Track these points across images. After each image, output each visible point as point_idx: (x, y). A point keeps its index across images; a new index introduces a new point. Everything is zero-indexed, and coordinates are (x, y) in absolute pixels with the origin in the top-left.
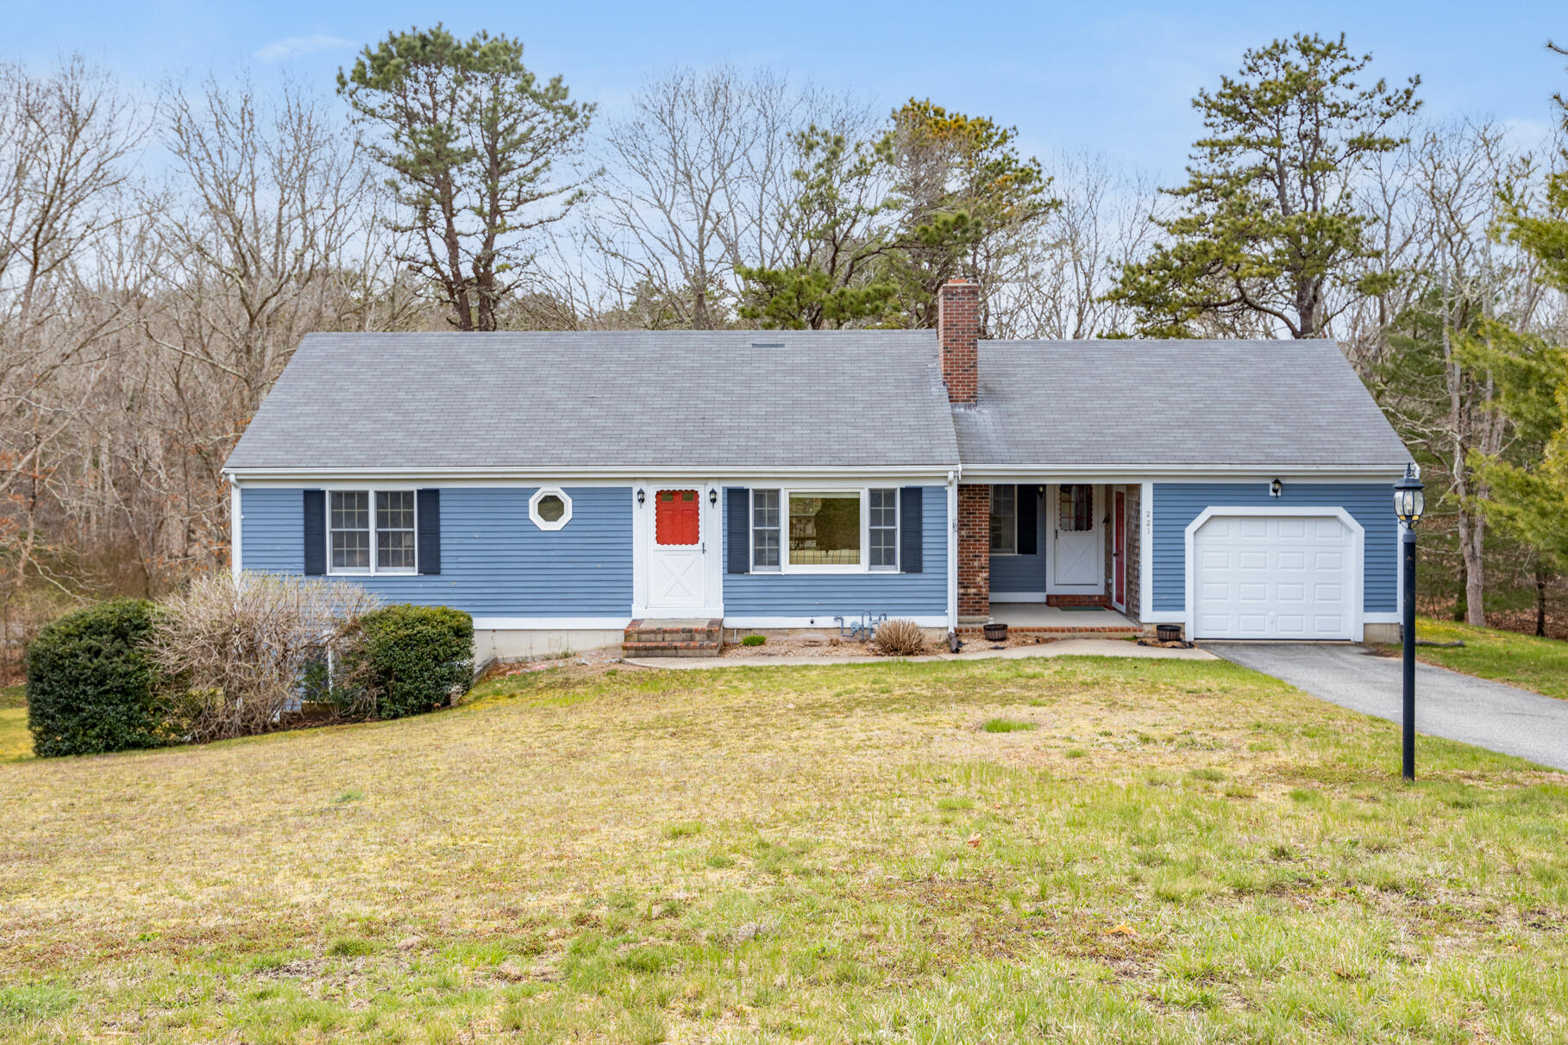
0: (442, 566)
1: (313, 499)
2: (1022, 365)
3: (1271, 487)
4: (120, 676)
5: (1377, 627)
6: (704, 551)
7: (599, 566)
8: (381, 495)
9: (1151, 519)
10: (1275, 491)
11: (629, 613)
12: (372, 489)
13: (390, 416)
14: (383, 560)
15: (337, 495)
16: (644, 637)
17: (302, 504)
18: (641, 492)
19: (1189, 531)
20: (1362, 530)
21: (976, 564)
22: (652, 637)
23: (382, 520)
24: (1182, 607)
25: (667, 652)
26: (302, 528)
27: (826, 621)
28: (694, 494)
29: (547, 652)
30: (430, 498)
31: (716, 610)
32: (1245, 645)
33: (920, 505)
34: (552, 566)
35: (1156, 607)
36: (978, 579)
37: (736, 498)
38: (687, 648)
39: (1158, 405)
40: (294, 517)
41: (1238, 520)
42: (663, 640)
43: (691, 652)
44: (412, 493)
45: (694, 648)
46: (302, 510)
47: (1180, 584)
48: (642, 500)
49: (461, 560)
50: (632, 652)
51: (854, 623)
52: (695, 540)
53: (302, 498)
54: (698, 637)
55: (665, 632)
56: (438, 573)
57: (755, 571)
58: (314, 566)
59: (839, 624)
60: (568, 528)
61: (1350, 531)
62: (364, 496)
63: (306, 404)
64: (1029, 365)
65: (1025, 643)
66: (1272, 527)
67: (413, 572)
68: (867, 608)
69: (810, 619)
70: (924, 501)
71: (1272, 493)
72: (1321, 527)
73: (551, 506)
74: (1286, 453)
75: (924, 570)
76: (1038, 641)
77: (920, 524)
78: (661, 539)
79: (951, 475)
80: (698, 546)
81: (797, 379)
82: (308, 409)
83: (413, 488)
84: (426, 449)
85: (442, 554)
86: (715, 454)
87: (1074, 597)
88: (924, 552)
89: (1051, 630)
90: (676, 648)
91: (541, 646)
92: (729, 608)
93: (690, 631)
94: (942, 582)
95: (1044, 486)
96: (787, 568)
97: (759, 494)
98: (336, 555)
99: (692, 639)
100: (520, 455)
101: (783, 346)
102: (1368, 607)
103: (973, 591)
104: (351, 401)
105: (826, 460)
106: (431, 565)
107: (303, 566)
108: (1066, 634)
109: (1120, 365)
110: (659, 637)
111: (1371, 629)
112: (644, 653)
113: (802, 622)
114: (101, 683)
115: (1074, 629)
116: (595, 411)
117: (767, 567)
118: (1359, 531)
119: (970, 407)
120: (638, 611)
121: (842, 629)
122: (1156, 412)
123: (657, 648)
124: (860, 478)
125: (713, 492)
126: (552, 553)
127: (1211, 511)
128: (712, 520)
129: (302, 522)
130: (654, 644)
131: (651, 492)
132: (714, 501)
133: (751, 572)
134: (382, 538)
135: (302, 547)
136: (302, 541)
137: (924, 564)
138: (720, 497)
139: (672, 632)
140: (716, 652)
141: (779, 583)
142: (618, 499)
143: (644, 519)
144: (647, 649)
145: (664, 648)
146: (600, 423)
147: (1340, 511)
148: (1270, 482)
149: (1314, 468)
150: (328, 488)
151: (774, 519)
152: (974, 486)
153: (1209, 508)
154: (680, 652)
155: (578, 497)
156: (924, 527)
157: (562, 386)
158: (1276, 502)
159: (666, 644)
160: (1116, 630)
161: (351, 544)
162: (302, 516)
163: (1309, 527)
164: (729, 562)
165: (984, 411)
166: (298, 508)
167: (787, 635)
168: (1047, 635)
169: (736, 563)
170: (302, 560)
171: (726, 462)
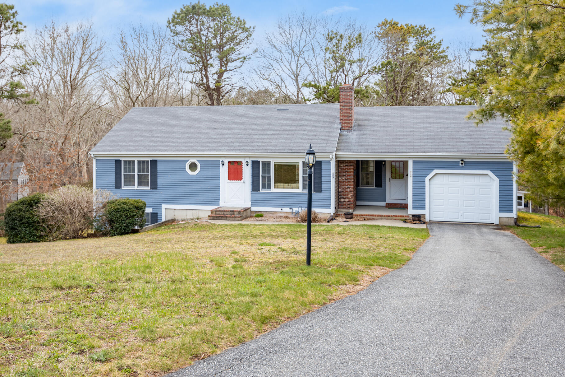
0: (158, 186)
1: (118, 162)
2: (375, 116)
3: (460, 163)
4: (27, 218)
5: (505, 219)
6: (244, 183)
7: (209, 187)
8: (139, 162)
9: (412, 174)
10: (462, 164)
11: (219, 204)
12: (136, 160)
13: (148, 135)
14: (140, 184)
15: (125, 161)
16: (217, 213)
17: (114, 164)
18: (223, 162)
19: (427, 179)
20: (498, 180)
21: (348, 190)
22: (220, 213)
23: (139, 171)
24: (424, 208)
25: (223, 218)
26: (114, 173)
27: (287, 209)
28: (241, 162)
29: (191, 217)
30: (154, 163)
31: (248, 205)
32: (449, 224)
33: (321, 167)
34: (193, 187)
35: (414, 208)
36: (349, 196)
37: (255, 164)
38: (230, 217)
39: (422, 130)
40: (112, 168)
41: (448, 175)
42: (224, 214)
43: (231, 219)
44: (148, 161)
45: (232, 217)
46: (114, 166)
47: (423, 200)
48: (223, 165)
49: (164, 184)
50: (212, 218)
51: (296, 210)
52: (241, 179)
53: (114, 162)
54: (235, 213)
55: (224, 211)
56: (156, 189)
57: (262, 190)
58: (118, 186)
59: (291, 211)
60: (199, 174)
61: (494, 180)
62: (134, 162)
63: (123, 131)
64: (378, 116)
65: (359, 220)
66: (461, 178)
67: (148, 188)
68: (300, 205)
69: (281, 208)
70: (322, 166)
71: (460, 165)
72: (482, 179)
73: (193, 166)
74: (467, 149)
75: (322, 192)
76: (364, 219)
77: (321, 174)
78: (229, 179)
79: (331, 156)
80: (242, 181)
81: (288, 122)
82: (122, 133)
83: (149, 159)
84: (154, 146)
85: (158, 182)
86: (248, 148)
87: (395, 204)
88: (322, 185)
89: (373, 216)
90: (226, 217)
91: (190, 215)
92: (253, 204)
93: (233, 211)
94: (329, 196)
95: (385, 161)
96: (273, 190)
97: (264, 163)
98: (125, 182)
99: (233, 214)
100: (184, 148)
101: (288, 110)
102: (501, 210)
103: (347, 200)
104: (137, 130)
105: (286, 150)
106: (154, 186)
107: (114, 185)
108: (379, 217)
109: (413, 116)
110: (222, 213)
111: (502, 219)
112: (216, 218)
113: (278, 209)
114: (21, 220)
115: (382, 216)
116: (214, 133)
117: (266, 189)
118: (497, 180)
119: (349, 132)
120: (222, 204)
121: (292, 212)
122: (420, 133)
123: (220, 217)
124: (299, 157)
125: (247, 162)
126: (193, 183)
127: (435, 171)
128: (247, 172)
129: (114, 171)
130: (219, 215)
131: (226, 162)
132: (247, 165)
133: (261, 191)
134: (140, 177)
135: (114, 179)
136: (114, 177)
137: (322, 189)
138: (250, 164)
139: (227, 211)
140: (240, 219)
141: (270, 195)
142: (215, 164)
143: (224, 171)
144: (217, 217)
145: (222, 217)
146: (214, 137)
147: (489, 172)
148: (460, 160)
149: (476, 155)
150: (122, 159)
151: (269, 171)
152: (348, 161)
153: (435, 170)
154: (228, 219)
155: (202, 163)
156: (322, 175)
157: (207, 125)
158: (462, 168)
159: (223, 215)
160: (399, 216)
161: (130, 178)
162: (114, 168)
163: (477, 178)
164: (253, 187)
165: (355, 133)
166: (113, 166)
167: (273, 214)
168: (371, 217)
169: (255, 188)
170: (114, 183)
171: (252, 151)
